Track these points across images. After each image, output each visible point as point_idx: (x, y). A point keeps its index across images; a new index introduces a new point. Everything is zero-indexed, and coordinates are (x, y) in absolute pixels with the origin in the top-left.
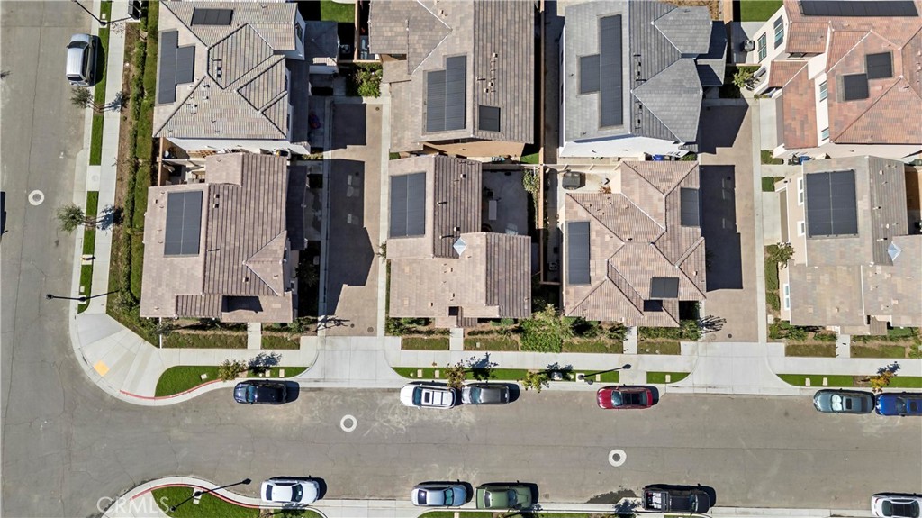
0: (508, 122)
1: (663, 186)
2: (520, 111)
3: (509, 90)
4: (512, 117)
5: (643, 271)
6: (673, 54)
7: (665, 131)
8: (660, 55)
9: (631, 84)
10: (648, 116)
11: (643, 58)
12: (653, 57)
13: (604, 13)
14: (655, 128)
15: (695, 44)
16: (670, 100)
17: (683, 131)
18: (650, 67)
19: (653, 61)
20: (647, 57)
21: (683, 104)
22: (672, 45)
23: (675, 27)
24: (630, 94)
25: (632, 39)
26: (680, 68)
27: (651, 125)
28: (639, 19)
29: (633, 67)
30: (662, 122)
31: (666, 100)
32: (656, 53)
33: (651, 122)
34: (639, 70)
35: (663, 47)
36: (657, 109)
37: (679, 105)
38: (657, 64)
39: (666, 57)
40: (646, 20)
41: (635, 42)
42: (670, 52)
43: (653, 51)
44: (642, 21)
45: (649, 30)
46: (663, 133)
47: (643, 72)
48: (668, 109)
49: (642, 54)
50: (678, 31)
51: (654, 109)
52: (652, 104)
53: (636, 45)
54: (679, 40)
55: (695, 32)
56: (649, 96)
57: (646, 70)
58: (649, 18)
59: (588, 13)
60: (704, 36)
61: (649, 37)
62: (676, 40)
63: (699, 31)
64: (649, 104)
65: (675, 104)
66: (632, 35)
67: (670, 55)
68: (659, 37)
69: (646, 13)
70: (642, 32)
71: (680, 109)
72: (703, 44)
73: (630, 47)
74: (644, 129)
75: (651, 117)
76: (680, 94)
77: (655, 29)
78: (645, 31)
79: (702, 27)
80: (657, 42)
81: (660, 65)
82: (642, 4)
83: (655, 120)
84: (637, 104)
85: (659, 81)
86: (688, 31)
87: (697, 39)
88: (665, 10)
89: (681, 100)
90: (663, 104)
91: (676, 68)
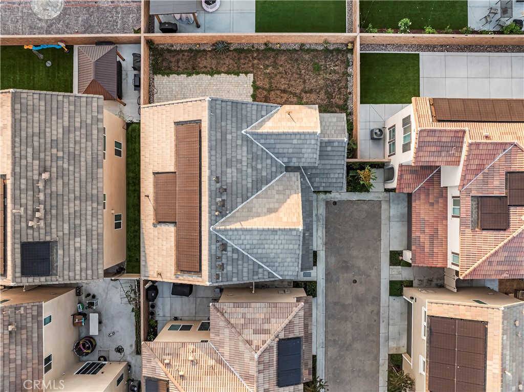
0: (66, 259)
1: (257, 339)
2: (84, 242)
3: (66, 218)
4: (72, 252)
6: (274, 169)
7: (260, 270)
8: (255, 173)
9: (210, 218)
10: (235, 256)
11: (229, 181)
12: (244, 177)
13: (181, 119)
14: (245, 270)
15: (301, 155)
16: (263, 237)
17: (284, 268)
18: (240, 191)
19: (244, 182)
20: (235, 179)
21: (279, 242)
22: (272, 158)
23: (274, 137)
24: (210, 231)
25: (213, 158)
26: (281, 188)
27: (240, 267)
28: (224, 129)
29: (213, 196)
30: (255, 260)
31: (258, 237)
32: (250, 170)
33: (240, 262)
34: (224, 197)
35: (259, 161)
36: (248, 247)
37: (274, 242)
38: (250, 185)
39: (264, 174)
40: (234, 130)
41: (219, 160)
42: (269, 166)
43: (244, 168)
44: (228, 131)
45: (239, 142)
46: (257, 273)
47: (229, 199)
48: (262, 246)
49: (229, 176)
50: (278, 141)
51: (243, 247)
52: (241, 242)
53: (219, 165)
54: (281, 151)
55: (300, 142)
56: (235, 233)
57: (234, 197)
58: (239, 126)
59: (164, 117)
60: (312, 146)
61: (239, 152)
62: (276, 151)
63: (305, 141)
64: (236, 242)
65: (269, 242)
66: (213, 152)
67: (269, 171)
68: (254, 150)
69: (234, 119)
70: (229, 146)
71: (277, 247)
72: (311, 155)
73: (210, 168)
74: (230, 274)
75: (241, 257)
76: (274, 231)
77: (247, 139)
78: (234, 145)
79: (307, 137)
80: (250, 156)
81: (255, 186)
82: (229, 108)
83: (245, 260)
84: (218, 244)
85: (250, 210)
86: (290, 141)
87: (303, 151)
88: (264, 113)
89: (277, 237)
90: (255, 242)
91: (276, 188)
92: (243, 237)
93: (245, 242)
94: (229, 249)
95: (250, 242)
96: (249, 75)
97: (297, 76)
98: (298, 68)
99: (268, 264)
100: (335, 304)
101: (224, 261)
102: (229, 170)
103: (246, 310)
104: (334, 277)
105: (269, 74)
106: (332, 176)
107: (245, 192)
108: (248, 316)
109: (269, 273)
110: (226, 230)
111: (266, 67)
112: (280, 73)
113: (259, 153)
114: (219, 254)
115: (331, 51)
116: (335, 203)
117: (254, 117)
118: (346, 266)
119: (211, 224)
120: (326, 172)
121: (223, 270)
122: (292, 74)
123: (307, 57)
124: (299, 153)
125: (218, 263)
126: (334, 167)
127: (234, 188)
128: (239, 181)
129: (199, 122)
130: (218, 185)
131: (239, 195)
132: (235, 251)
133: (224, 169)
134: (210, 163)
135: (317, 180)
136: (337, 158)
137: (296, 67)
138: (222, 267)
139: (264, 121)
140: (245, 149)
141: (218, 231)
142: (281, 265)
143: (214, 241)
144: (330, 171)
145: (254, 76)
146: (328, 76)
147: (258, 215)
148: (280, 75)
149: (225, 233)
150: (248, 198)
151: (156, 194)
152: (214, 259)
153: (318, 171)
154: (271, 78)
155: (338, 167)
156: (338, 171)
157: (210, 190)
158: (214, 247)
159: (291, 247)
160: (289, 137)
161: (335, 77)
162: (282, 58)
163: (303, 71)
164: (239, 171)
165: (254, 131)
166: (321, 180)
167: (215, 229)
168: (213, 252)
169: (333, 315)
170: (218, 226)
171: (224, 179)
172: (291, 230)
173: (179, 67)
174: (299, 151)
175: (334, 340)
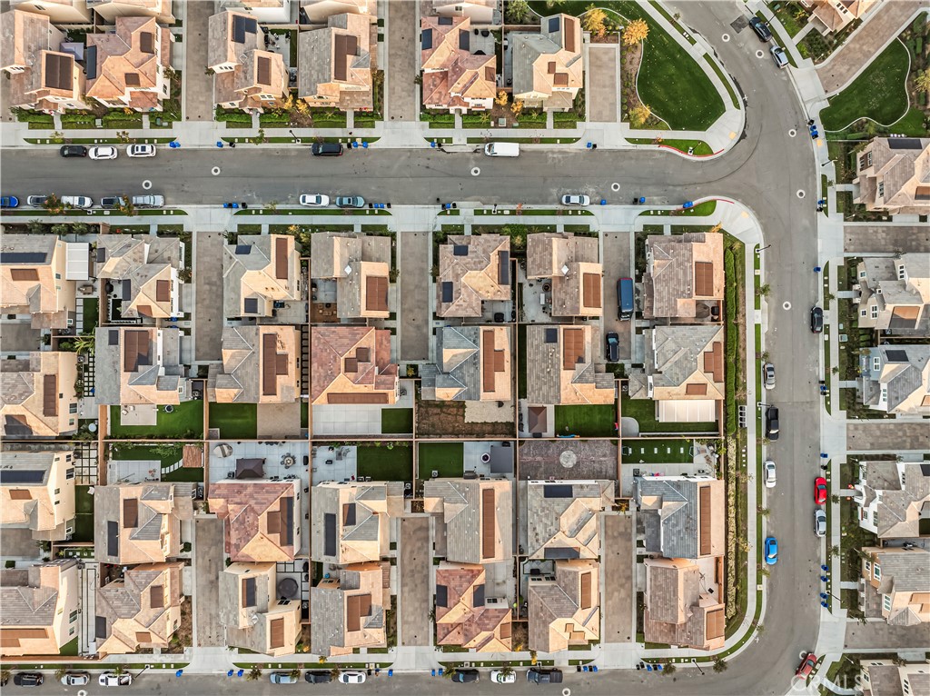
0: (541, 336)
1: (461, 302)
2: (534, 342)
3: (540, 352)
4: (539, 338)
5: (472, 258)
6: (454, 373)
7: (460, 331)
8: (462, 371)
10: (470, 338)
11: (472, 368)
13: (492, 392)
14: (466, 332)
16: (459, 345)
19: (466, 367)
22: (455, 378)
24: (480, 348)
25: (479, 377)
28: (475, 389)
29: (478, 362)
30: (462, 336)
33: (468, 335)
34: (474, 361)
35: (460, 376)
39: (458, 371)
40: (470, 389)
45: (468, 384)
48: (459, 341)
50: (453, 384)
51: (467, 341)
53: (476, 374)
54: (451, 381)
55: (444, 384)
56: (469, 347)
60: (439, 383)
64: (469, 343)
65: (456, 343)
68: (462, 381)
69: (471, 393)
70: (472, 382)
71: (453, 341)
72: (439, 380)
73: (480, 373)
74: (472, 330)
76: (454, 348)
77: (465, 385)
80: (464, 378)
81: (462, 366)
84: (477, 343)
85: (464, 356)
86: (448, 384)
88: (459, 396)
89: (453, 345)
90: (462, 343)
91: (453, 365)
92: (467, 345)
94: (472, 341)
96: (467, 422)
99: (458, 334)
100: (424, 309)
101: (474, 336)
102: (472, 372)
104: (424, 322)
108: (465, 311)
109: (456, 330)
110: (474, 348)
111: (458, 426)
115: (426, 434)
116: (424, 359)
117: (463, 394)
118: (418, 327)
119: (479, 351)
125: (477, 335)
126: (426, 376)
127: (470, 365)
129: (485, 391)
130: (477, 366)
131: (468, 362)
136: (425, 380)
137: (444, 427)
138: (475, 333)
139: (459, 393)
140: (466, 381)
141: (477, 348)
144: (428, 374)
145: (464, 422)
147: (461, 354)
150: (465, 361)
151: (504, 363)
153: (435, 373)
157: (480, 364)
159: (447, 341)
164: (468, 372)
165: (463, 389)
168: (478, 339)
169: (425, 303)
171: (475, 369)
172: (447, 348)
173: (501, 426)
174: (444, 381)
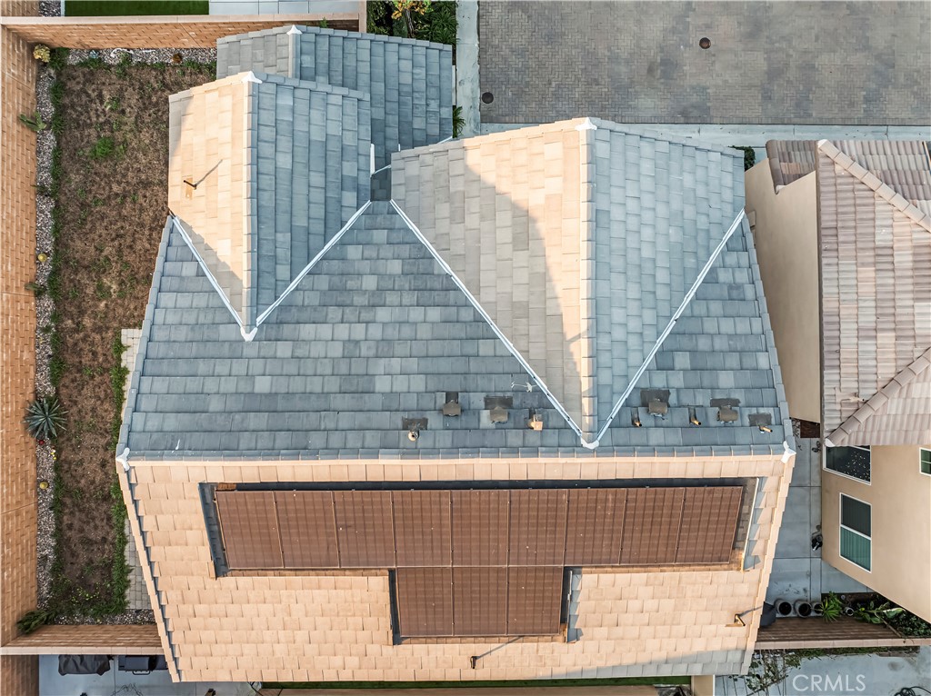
6: (380, 236)
7: (724, 276)
8: (392, 298)
9: (553, 450)
10: (682, 360)
11: (418, 384)
12: (407, 331)
13: (205, 552)
14: (727, 326)
15: (333, 146)
16: (618, 263)
17: (714, 199)
18: (455, 347)
19: (424, 332)
20: (413, 364)
21: (632, 205)
22: (342, 243)
23: (267, 231)
24: (602, 451)
25: (336, 440)
26: (444, 210)
27: (719, 344)
28: (232, 404)
29: (471, 438)
30: (691, 294)
31: (618, 281)
32: (383, 314)
33: (703, 344)
34: (477, 400)
35: (351, 284)
36: (649, 316)
37: (632, 223)
38: (434, 314)
39: (395, 267)
40: (239, 367)
41: (345, 420)
42: (371, 252)
43: (376, 332)
44: (244, 387)
45: (284, 349)
46: (734, 287)
47: (482, 382)
48: (648, 267)
49: (400, 384)
50: (283, 219)
51: (649, 333)
52: (633, 342)
53: (360, 419)
54: (318, 211)
55: (284, 143)
56: (605, 359)
57: (474, 366)
58: (226, 350)
59: (201, 609)
60: (302, 107)
61: (317, 350)
62: (318, 227)
63: (283, 127)
64: (634, 358)
65: (632, 242)
66: (316, 440)
67: (387, 251)
68: (312, 299)
69: (202, 367)
70: (297, 385)
71: (647, 216)
72: (334, 112)
73: (373, 453)
74: (747, 378)
75: (685, 342)
76: (598, 220)
77: (276, 322)
78: (291, 368)
79: (267, 117)
80: (334, 313)
81: (439, 297)
82: (160, 385)
83: (692, 326)
84: (644, 418)
85: (521, 311)
86: (284, 178)
87: (317, 136)
88: (188, 270)
89: (617, 213)
90: (633, 292)
91: (443, 226)
92: (618, 334)
93: (634, 325)
94: (659, 382)
95: (633, 308)
96: (124, 341)
97: (128, 205)
98: (106, 202)
99: (702, 253)
100: (767, 97)
101: (702, 399)
102: (382, 385)
103: (848, 329)
104: (694, 99)
105: (121, 283)
106: (406, 79)
107: (458, 330)
108: (868, 319)
109: (729, 248)
110: (596, 394)
111: (102, 291)
112: (120, 251)
113: (323, 282)
114: (680, 417)
115: (61, 110)
116: (487, 97)
117: (201, 301)
118: (664, 68)
119: (574, 448)
120: (394, 96)
121: (736, 403)
122: (124, 218)
123: (75, 178)
124: (328, 153)
125: (713, 422)
126: (379, 72)
127: (444, 365)
128: (418, 348)
129: (208, 492)
130: (434, 421)
131: (469, 348)
132: (664, 362)
133: (376, 401)
134: (355, 453)
135: (418, 123)
136: (351, 62)
137: (103, 209)
138: (725, 405)
139: (217, 267)
140: (307, 331)
141: (601, 422)
142: (703, 207)
143: (636, 436)
144: (392, 82)
145: (129, 326)
146: (130, 119)
147: (542, 279)
148: (126, 252)
149: (605, 395)
150: (479, 320)
151: (465, 633)
152: (700, 435)
153: (393, 120)
154: (133, 277)
155: (379, 60)
156: (392, 58)
157: (453, 451)
158: (656, 436)
159: (647, 167)
160: (267, 181)
161: (132, 98)
162: (80, 247)
163: (115, 188)
164: (385, 348)
165: (245, 300)
166: (420, 111)
167: (594, 432)
168: (675, 437)
169: (798, 105)
170: (581, 418)
171: (412, 402)
172: (593, 161)
173: (104, 540)
174: (317, 152)
175: (867, 100)
